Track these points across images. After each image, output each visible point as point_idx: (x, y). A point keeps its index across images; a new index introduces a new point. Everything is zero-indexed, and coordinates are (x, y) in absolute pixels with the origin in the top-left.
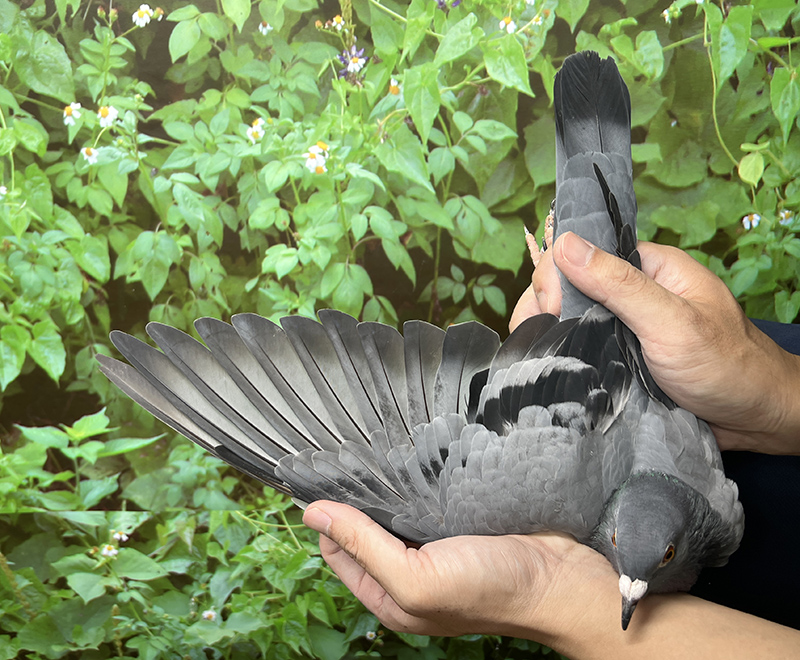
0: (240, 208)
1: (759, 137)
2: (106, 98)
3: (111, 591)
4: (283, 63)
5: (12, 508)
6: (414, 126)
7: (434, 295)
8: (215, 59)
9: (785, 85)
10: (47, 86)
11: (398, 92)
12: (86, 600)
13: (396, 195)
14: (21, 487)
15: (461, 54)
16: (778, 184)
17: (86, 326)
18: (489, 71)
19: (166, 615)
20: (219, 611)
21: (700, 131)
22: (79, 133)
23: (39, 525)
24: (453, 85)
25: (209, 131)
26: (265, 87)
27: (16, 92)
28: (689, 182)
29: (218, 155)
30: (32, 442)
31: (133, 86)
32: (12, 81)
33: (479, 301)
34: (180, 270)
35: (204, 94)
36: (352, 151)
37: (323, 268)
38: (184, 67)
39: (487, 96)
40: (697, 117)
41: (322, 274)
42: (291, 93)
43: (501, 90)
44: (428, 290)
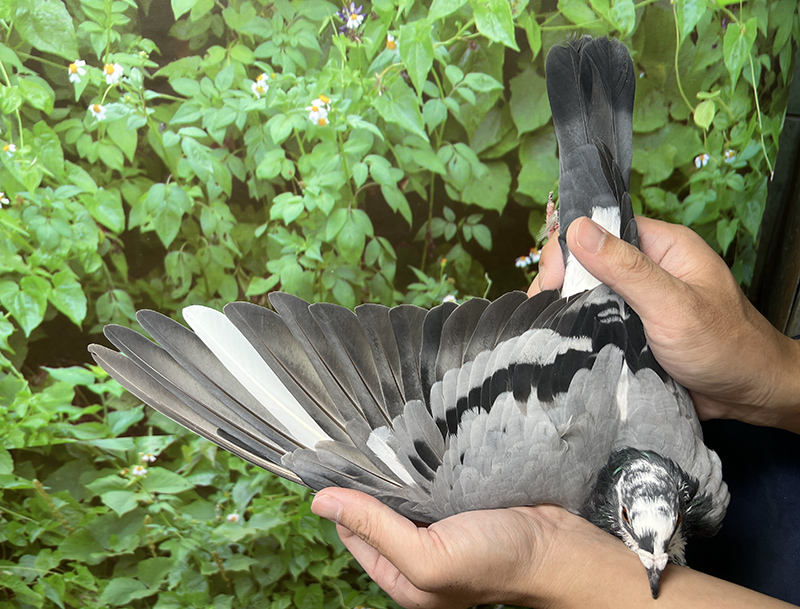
0: (246, 160)
1: (712, 87)
2: (111, 55)
3: (142, 505)
4: (285, 20)
5: (45, 440)
6: (409, 79)
7: (428, 235)
8: (217, 16)
9: (736, 39)
10: (49, 43)
11: (394, 47)
12: (121, 513)
13: (393, 144)
14: (52, 421)
15: (453, 11)
16: (725, 127)
17: (104, 273)
18: (478, 27)
19: (194, 520)
20: (242, 514)
21: (664, 81)
22: (85, 91)
23: (71, 453)
24: (446, 40)
25: (215, 87)
26: (268, 44)
27: (19, 50)
28: (652, 127)
29: (224, 108)
30: (59, 381)
31: (137, 43)
32: (14, 40)
33: (468, 237)
34: (191, 219)
35: (209, 50)
36: (352, 103)
37: (327, 213)
38: (187, 24)
39: (476, 51)
40: (662, 68)
41: (327, 219)
42: (294, 49)
43: (490, 44)
44: (423, 230)
